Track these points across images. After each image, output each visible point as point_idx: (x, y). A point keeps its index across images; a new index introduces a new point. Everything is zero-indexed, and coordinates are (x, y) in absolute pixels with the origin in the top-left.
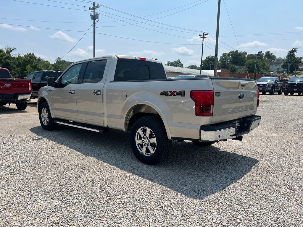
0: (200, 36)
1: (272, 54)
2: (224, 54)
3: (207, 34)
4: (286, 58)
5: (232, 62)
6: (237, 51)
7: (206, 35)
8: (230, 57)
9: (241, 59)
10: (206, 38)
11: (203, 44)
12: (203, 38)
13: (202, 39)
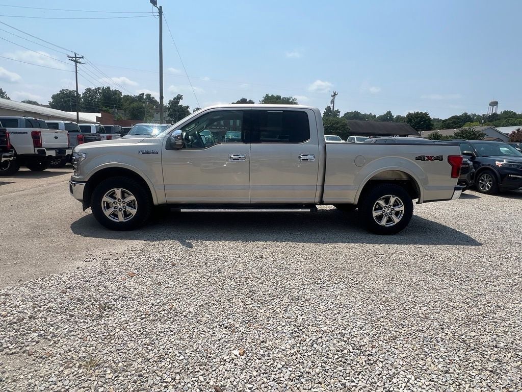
0: (71, 59)
1: (153, 98)
2: (88, 90)
3: (83, 58)
4: (168, 105)
5: (104, 103)
6: (109, 88)
7: (81, 58)
8: (98, 96)
9: (116, 100)
10: (80, 63)
11: (76, 72)
12: (76, 62)
13: (74, 63)
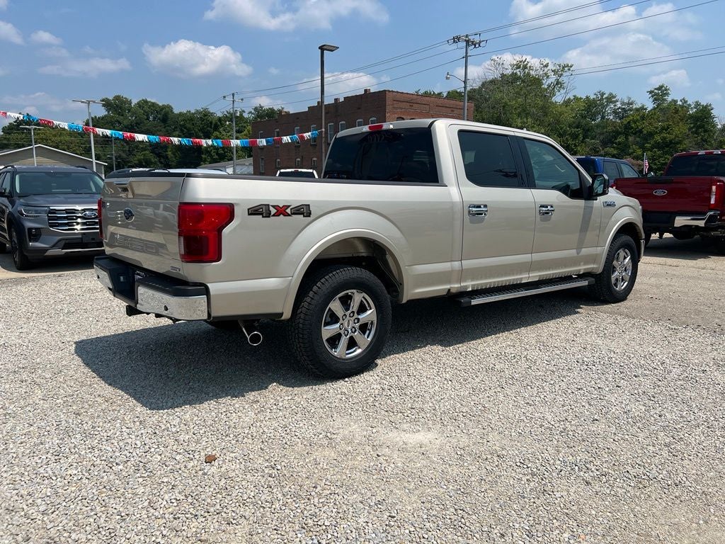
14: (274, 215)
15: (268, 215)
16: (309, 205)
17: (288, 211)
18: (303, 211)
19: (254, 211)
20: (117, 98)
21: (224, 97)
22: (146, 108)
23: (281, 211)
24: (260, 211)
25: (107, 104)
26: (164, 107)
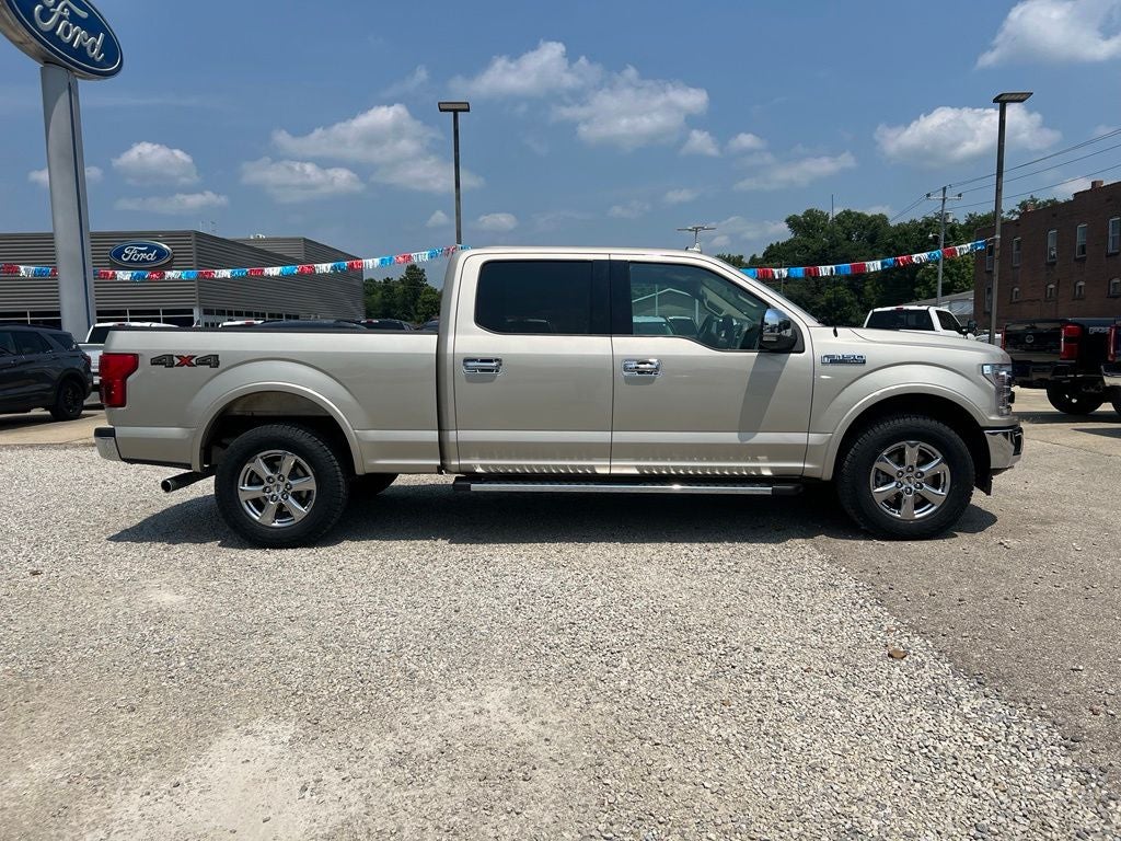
14: (178, 365)
15: (172, 365)
16: (217, 356)
17: (193, 361)
18: (212, 361)
19: (156, 361)
20: (809, 213)
21: (928, 195)
22: (848, 223)
23: (186, 361)
24: (164, 360)
25: (793, 222)
26: (874, 218)
